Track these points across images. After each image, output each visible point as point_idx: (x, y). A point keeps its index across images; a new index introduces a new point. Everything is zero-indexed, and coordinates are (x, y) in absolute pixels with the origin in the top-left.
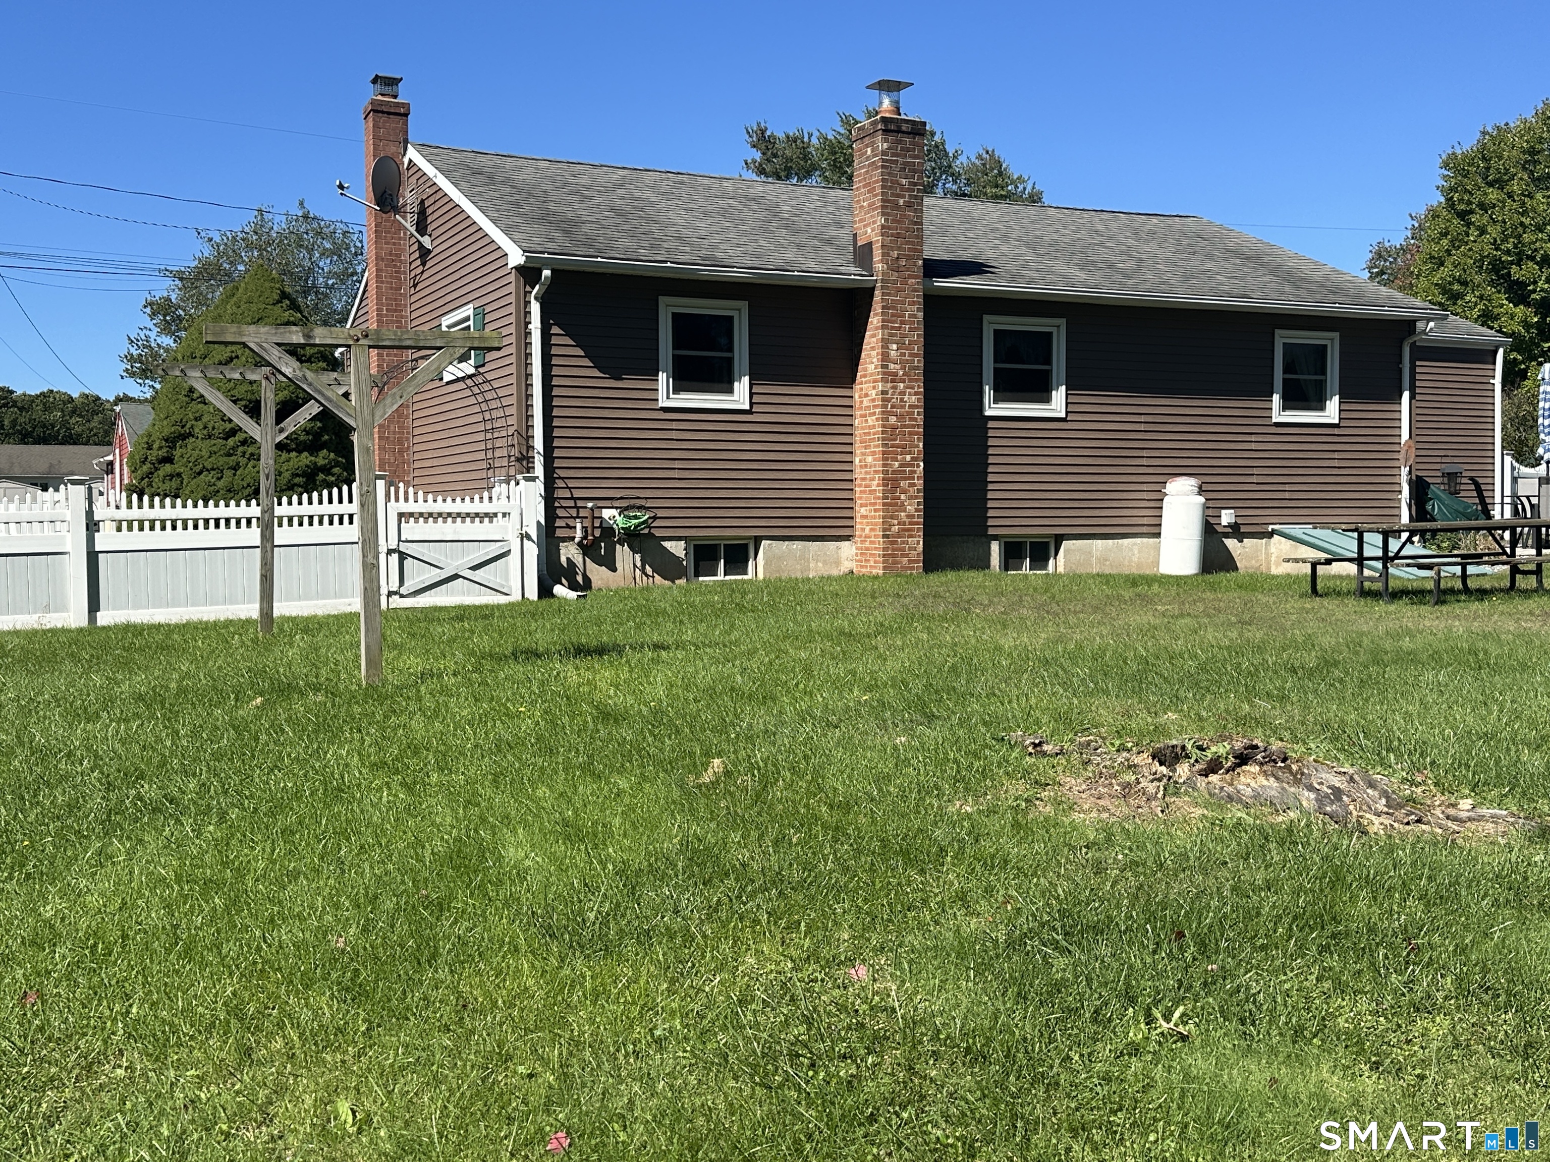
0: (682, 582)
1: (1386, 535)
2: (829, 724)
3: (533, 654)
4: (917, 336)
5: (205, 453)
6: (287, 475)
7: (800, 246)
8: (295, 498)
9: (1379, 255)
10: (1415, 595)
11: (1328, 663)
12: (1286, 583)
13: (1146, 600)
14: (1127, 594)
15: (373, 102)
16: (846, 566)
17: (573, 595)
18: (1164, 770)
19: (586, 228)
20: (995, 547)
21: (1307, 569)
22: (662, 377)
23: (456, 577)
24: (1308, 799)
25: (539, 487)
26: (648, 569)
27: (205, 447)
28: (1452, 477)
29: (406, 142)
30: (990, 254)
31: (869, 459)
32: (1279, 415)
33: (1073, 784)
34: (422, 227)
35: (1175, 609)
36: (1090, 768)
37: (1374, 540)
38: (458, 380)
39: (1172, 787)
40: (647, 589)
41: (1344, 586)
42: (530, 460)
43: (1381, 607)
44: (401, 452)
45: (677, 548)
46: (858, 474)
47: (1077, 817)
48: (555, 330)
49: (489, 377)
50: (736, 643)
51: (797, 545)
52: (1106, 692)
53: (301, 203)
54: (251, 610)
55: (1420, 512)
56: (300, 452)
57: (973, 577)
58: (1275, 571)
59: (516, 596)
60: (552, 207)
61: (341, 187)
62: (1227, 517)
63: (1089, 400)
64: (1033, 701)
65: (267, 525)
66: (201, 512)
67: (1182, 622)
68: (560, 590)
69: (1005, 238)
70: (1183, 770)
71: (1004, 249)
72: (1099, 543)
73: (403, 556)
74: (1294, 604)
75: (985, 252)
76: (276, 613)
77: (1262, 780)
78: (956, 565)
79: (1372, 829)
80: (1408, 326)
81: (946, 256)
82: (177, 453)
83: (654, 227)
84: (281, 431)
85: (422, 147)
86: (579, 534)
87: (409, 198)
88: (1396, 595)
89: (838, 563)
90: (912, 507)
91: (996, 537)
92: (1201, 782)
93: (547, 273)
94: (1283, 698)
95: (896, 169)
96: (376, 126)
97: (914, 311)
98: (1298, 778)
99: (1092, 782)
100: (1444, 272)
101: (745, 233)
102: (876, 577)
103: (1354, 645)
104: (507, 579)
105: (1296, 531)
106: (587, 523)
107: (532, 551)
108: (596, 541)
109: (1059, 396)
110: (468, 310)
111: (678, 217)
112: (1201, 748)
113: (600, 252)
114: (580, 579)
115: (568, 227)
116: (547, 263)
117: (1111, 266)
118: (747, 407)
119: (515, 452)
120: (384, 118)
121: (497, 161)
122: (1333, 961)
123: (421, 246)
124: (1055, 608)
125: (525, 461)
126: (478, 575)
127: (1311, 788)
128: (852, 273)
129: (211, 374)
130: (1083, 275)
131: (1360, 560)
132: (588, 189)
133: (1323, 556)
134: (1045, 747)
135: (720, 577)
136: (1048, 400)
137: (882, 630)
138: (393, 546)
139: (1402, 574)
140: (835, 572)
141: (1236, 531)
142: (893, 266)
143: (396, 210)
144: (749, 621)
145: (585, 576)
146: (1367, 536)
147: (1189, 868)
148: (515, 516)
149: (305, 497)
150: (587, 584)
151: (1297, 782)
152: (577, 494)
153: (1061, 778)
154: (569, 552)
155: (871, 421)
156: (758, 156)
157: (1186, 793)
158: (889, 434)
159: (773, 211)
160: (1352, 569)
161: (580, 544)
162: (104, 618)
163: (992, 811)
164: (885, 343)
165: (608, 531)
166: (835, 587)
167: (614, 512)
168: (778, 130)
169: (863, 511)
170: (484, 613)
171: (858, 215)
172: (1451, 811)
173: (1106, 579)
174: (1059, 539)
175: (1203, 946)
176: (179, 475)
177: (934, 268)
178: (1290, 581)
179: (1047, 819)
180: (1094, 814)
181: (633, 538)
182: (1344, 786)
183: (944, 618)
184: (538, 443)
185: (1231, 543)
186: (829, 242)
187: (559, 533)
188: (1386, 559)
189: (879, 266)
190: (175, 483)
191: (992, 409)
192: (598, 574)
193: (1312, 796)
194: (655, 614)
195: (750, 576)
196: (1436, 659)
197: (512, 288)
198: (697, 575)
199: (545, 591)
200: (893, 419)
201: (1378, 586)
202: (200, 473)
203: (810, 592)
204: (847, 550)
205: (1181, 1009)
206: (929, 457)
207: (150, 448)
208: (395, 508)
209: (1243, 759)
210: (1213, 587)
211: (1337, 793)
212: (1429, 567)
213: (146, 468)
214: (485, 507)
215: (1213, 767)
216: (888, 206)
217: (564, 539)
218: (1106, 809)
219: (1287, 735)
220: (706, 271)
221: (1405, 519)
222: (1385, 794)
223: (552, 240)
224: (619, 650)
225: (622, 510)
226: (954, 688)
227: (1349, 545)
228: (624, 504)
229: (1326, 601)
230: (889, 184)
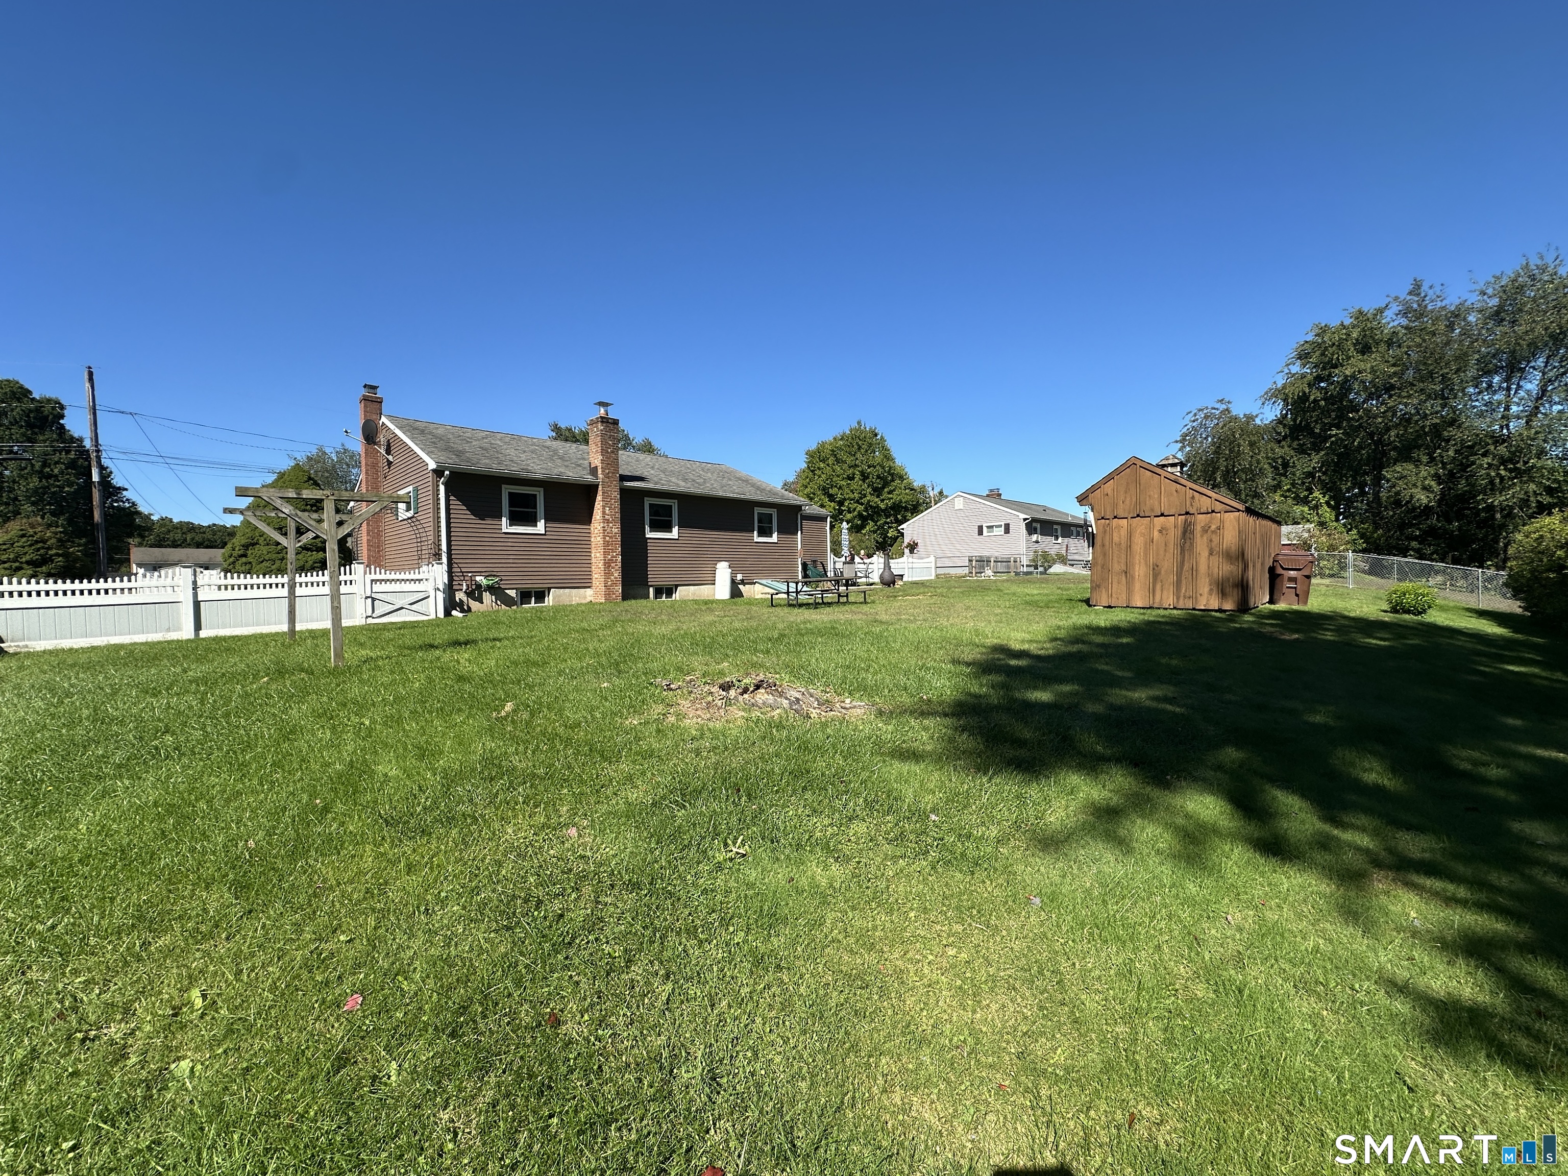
0: (515, 607)
1: (797, 583)
2: (572, 677)
3: (432, 646)
4: (617, 505)
5: (265, 552)
6: (311, 562)
7: (567, 466)
8: (315, 573)
9: (785, 485)
10: (807, 605)
11: (782, 636)
12: (760, 602)
13: (711, 610)
14: (704, 608)
15: (364, 396)
16: (588, 600)
17: (461, 615)
18: (724, 693)
19: (467, 455)
20: (651, 589)
21: (770, 596)
22: (504, 519)
23: (402, 608)
24: (785, 703)
25: (445, 567)
26: (499, 603)
27: (265, 550)
28: (815, 561)
29: (381, 414)
30: (646, 473)
31: (598, 555)
32: (757, 539)
33: (685, 704)
34: (388, 452)
35: (722, 614)
36: (693, 695)
37: (792, 585)
38: (404, 520)
39: (728, 702)
40: (498, 611)
41: (782, 603)
42: (440, 555)
43: (796, 610)
44: (379, 552)
45: (512, 593)
46: (593, 560)
47: (687, 722)
48: (452, 498)
49: (419, 518)
50: (535, 636)
51: (567, 590)
52: (697, 654)
53: (343, 445)
54: (285, 628)
55: (805, 576)
56: (318, 552)
57: (643, 602)
58: (757, 597)
59: (433, 616)
60: (452, 445)
61: (346, 432)
62: (739, 577)
63: (688, 532)
64: (666, 660)
65: (292, 586)
66: (261, 580)
67: (725, 619)
68: (454, 613)
69: (652, 468)
70: (732, 693)
71: (652, 472)
72: (692, 587)
73: (374, 600)
74: (765, 610)
75: (645, 474)
76: (298, 628)
77: (766, 695)
78: (635, 598)
79: (812, 716)
80: (799, 508)
81: (629, 474)
82: (249, 552)
83: (500, 456)
84: (299, 541)
85: (389, 417)
86: (465, 587)
87: (382, 439)
88: (801, 605)
89: (585, 598)
90: (617, 574)
91: (651, 586)
92: (740, 698)
93: (447, 473)
94: (768, 652)
95: (606, 437)
96: (365, 406)
97: (616, 495)
98: (781, 694)
99: (693, 702)
100: (808, 490)
101: (542, 460)
102: (601, 603)
103: (790, 627)
104: (428, 608)
105: (764, 582)
106: (469, 583)
107: (441, 596)
108: (473, 591)
109: (675, 530)
110: (410, 489)
111: (512, 452)
112: (739, 681)
113: (473, 465)
114: (465, 607)
115: (459, 454)
116: (447, 468)
117: (694, 481)
118: (543, 532)
119: (433, 551)
120: (369, 403)
121: (427, 425)
122: (809, 795)
123: (388, 460)
124: (675, 615)
125: (437, 556)
126: (414, 607)
127: (786, 698)
128: (590, 478)
129: (258, 513)
130: (683, 484)
131: (788, 593)
132: (471, 438)
133: (775, 592)
134: (672, 686)
135: (533, 604)
136: (671, 532)
137: (602, 628)
138: (369, 595)
139: (802, 598)
140: (584, 602)
141: (743, 582)
142: (606, 476)
143: (375, 443)
144: (541, 626)
145: (468, 606)
146: (790, 584)
147: (739, 748)
148: (431, 580)
149: (320, 573)
150: (469, 609)
151: (781, 696)
152: (463, 570)
153: (679, 701)
154: (460, 596)
155: (599, 539)
156: (554, 434)
157: (735, 704)
158: (606, 544)
159: (555, 452)
160: (785, 596)
161: (465, 592)
162: (203, 634)
163: (647, 723)
164: (604, 507)
165: (479, 586)
166: (583, 608)
167: (482, 578)
168: (563, 425)
169: (596, 576)
170: (413, 625)
171: (592, 455)
172: (843, 705)
173: (696, 602)
174: (677, 586)
175: (749, 796)
176: (250, 563)
177: (623, 478)
178: (764, 600)
179: (673, 725)
180: (695, 719)
181: (491, 589)
182: (800, 697)
183: (629, 621)
184: (444, 547)
185: (741, 587)
186: (579, 466)
187: (455, 587)
188: (797, 592)
189: (600, 476)
190: (248, 567)
191: (649, 535)
192: (474, 605)
193: (787, 702)
194: (497, 623)
195: (546, 604)
196: (820, 633)
197: (430, 479)
198: (522, 604)
199: (447, 613)
200: (608, 538)
201: (795, 602)
202: (262, 562)
203: (572, 611)
204: (589, 592)
205: (741, 837)
206: (623, 554)
207: (234, 550)
208: (369, 577)
209: (758, 687)
210: (735, 604)
211: (798, 700)
212: (812, 595)
213: (231, 560)
214: (417, 576)
215: (745, 691)
216: (604, 452)
217: (457, 590)
218: (700, 716)
219: (772, 671)
220: (524, 474)
221: (800, 577)
222: (817, 699)
223: (450, 459)
224: (474, 642)
225: (486, 577)
226: (632, 655)
227: (784, 587)
228: (487, 574)
229: (777, 609)
230: (604, 442)
